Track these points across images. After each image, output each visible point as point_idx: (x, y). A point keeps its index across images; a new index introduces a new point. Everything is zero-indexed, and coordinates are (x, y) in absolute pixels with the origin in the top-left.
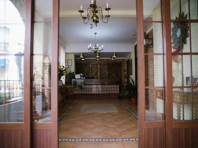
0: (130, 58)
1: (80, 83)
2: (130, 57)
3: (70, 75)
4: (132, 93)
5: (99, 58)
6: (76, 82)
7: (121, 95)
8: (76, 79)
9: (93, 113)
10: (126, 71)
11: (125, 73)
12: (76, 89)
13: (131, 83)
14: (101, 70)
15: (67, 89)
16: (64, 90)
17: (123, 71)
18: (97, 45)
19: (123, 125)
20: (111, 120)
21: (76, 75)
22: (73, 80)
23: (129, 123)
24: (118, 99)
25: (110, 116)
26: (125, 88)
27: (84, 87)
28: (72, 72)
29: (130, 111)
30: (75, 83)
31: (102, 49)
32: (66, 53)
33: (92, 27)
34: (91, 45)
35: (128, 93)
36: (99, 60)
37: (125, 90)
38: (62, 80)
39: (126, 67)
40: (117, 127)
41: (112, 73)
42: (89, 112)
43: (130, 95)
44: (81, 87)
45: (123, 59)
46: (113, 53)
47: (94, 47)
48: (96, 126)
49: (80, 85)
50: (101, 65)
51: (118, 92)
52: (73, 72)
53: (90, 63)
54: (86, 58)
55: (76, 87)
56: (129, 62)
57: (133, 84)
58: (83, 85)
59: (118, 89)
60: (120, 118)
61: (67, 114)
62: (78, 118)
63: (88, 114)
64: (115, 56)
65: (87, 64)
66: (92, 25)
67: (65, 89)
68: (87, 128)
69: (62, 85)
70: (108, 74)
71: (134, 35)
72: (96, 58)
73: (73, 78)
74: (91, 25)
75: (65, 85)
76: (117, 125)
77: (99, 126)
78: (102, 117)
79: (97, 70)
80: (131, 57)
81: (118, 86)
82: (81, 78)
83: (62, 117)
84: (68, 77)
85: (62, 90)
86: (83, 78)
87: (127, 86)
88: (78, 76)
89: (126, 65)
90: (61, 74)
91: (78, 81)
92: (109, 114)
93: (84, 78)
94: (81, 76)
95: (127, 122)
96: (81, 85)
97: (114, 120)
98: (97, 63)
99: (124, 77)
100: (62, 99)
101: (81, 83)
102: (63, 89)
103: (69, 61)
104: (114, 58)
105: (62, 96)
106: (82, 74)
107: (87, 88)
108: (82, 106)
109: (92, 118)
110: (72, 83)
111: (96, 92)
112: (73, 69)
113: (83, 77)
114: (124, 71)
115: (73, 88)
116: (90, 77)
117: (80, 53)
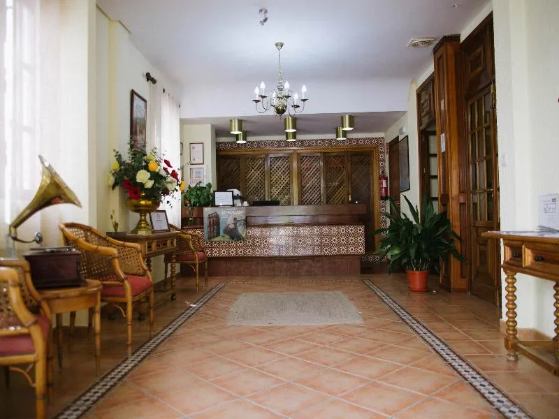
0: (402, 133)
1: (230, 221)
2: (401, 129)
3: (198, 192)
4: (412, 252)
5: (294, 135)
6: (217, 217)
7: (371, 259)
8: (218, 206)
9: (271, 329)
10: (386, 179)
11: (384, 185)
12: (220, 242)
13: (407, 219)
14: (301, 175)
15: (182, 243)
16: (172, 243)
17: (376, 177)
18: (287, 86)
19: (386, 380)
20: (339, 357)
21: (217, 194)
22: (207, 211)
23: (407, 370)
24: (362, 273)
25: (333, 338)
26: (385, 234)
27: (244, 236)
28: (204, 185)
29: (407, 317)
30: (215, 221)
31: (304, 100)
32: (183, 122)
33: (265, 20)
34: (263, 85)
35: (396, 252)
36: (294, 144)
37: (385, 242)
38: (164, 211)
39: (387, 164)
40: (363, 390)
41: (339, 186)
42: (258, 324)
43: (404, 261)
44: (233, 235)
45: (377, 139)
46: (342, 117)
47: (274, 95)
48: (278, 381)
49: (232, 226)
50: (301, 159)
51: (361, 250)
52: (209, 185)
53: (267, 155)
54: (250, 139)
55: (218, 234)
56: (397, 148)
57: (414, 223)
58: (241, 230)
59: (361, 240)
60: (370, 349)
61: (180, 332)
62: (215, 347)
63: (254, 332)
64: (350, 126)
65: (254, 158)
66: (266, 12)
67: (175, 241)
68: (242, 394)
69: (166, 228)
70: (327, 187)
71: (414, 45)
72: (284, 138)
73: (207, 205)
74: (261, 11)
75: (180, 228)
76: (362, 381)
77: (289, 386)
78: (303, 343)
79: (290, 176)
80: (404, 130)
81: (361, 229)
82: (233, 205)
83: (159, 341)
84: (190, 203)
85: (165, 244)
86: (242, 203)
87: (392, 229)
88: (223, 198)
89: (387, 157)
90: (159, 189)
91: (223, 214)
92: (331, 330)
93: (246, 203)
94: (234, 198)
95: (398, 367)
96: (235, 228)
97: (350, 359)
98: (290, 152)
99: (382, 198)
100: (169, 275)
101: (235, 219)
102: (169, 242)
103: (193, 148)
104: (345, 133)
105: (169, 264)
106: (236, 192)
107: (253, 238)
108: (236, 300)
109: (266, 346)
110: (206, 221)
111: (287, 249)
112: (207, 175)
113: (242, 199)
114: (380, 179)
115: (209, 238)
116: (267, 199)
117: (231, 121)
